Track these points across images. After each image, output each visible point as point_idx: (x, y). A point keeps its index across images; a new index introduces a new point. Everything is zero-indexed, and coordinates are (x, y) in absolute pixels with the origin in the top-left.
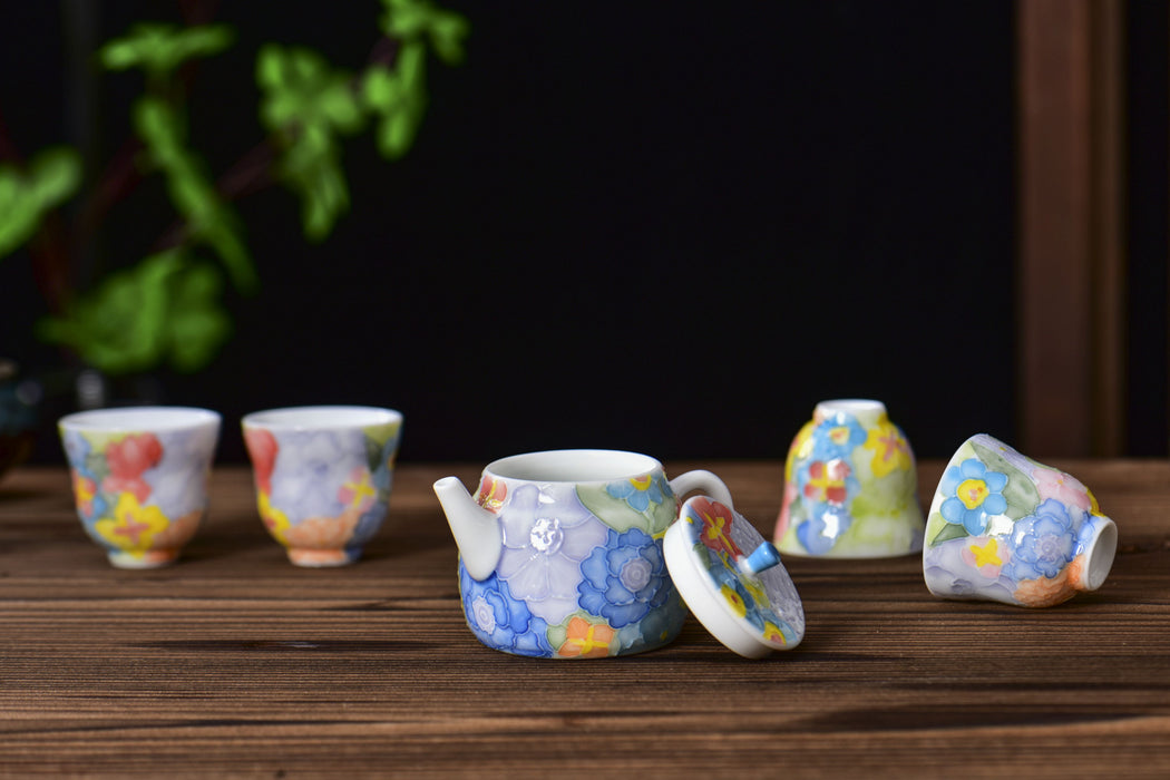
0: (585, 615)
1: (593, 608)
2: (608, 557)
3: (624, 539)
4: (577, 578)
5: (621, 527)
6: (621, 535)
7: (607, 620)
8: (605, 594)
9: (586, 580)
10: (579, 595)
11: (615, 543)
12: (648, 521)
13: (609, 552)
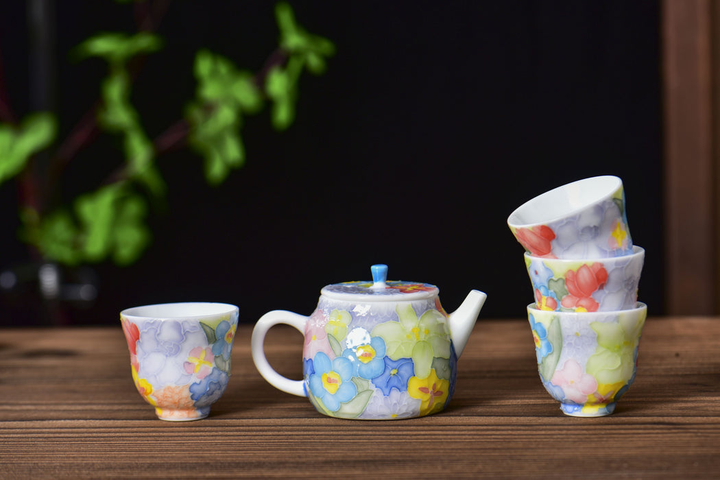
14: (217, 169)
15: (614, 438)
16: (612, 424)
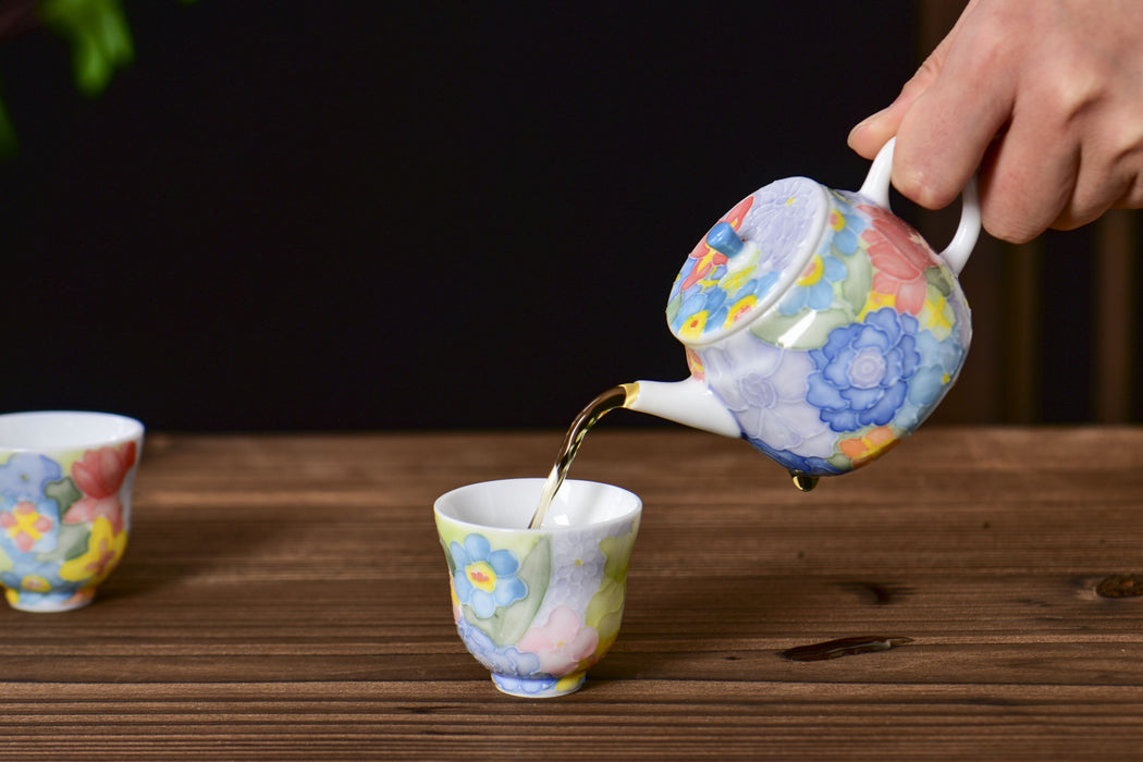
0: (848, 436)
1: (850, 426)
2: (826, 378)
3: (829, 349)
4: (813, 414)
5: (818, 340)
6: (824, 348)
7: (872, 424)
8: (851, 409)
9: (823, 410)
10: (827, 424)
11: (823, 360)
12: (842, 310)
13: (824, 372)
14: (94, 68)
15: (907, 734)
16: (900, 702)
